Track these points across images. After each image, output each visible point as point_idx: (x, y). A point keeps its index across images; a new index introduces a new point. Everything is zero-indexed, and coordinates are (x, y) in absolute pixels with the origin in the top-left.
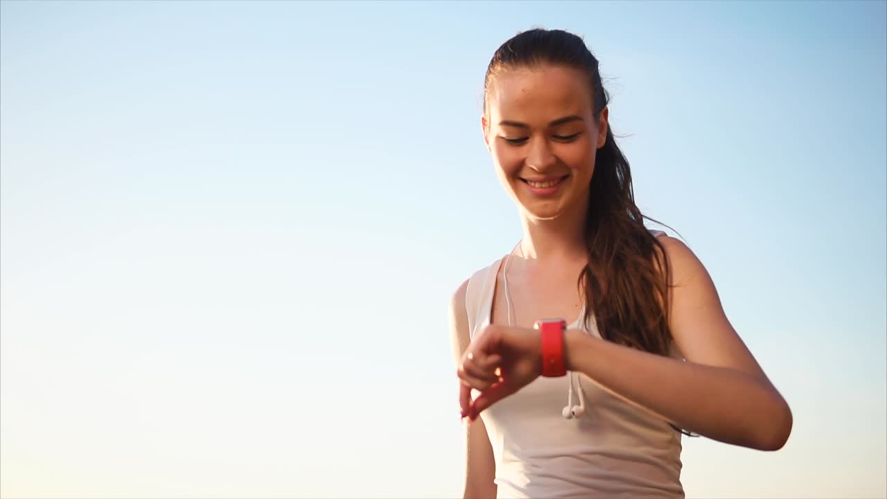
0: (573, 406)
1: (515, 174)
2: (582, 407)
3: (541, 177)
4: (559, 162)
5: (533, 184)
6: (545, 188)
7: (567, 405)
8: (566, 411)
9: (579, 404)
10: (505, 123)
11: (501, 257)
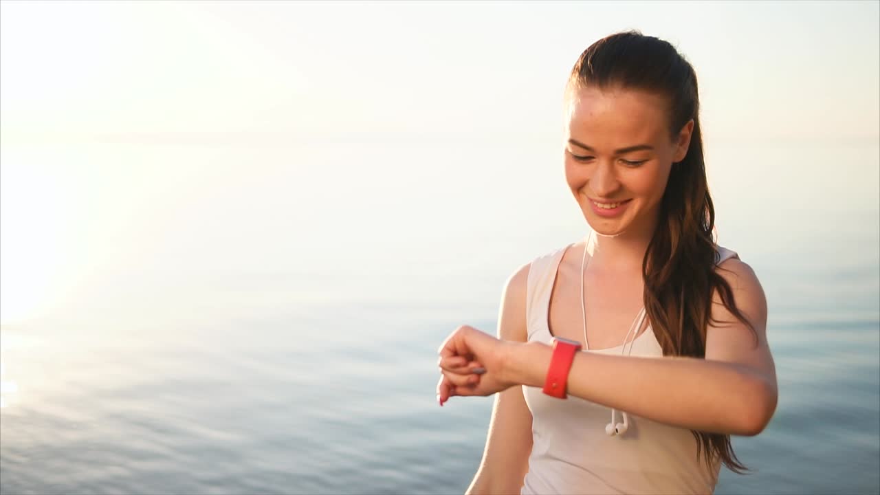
0: (616, 424)
1: (579, 188)
2: (625, 424)
3: (604, 200)
4: (621, 188)
5: (595, 203)
6: (606, 209)
7: (610, 422)
8: (610, 428)
9: (623, 422)
10: (572, 142)
11: (565, 246)
